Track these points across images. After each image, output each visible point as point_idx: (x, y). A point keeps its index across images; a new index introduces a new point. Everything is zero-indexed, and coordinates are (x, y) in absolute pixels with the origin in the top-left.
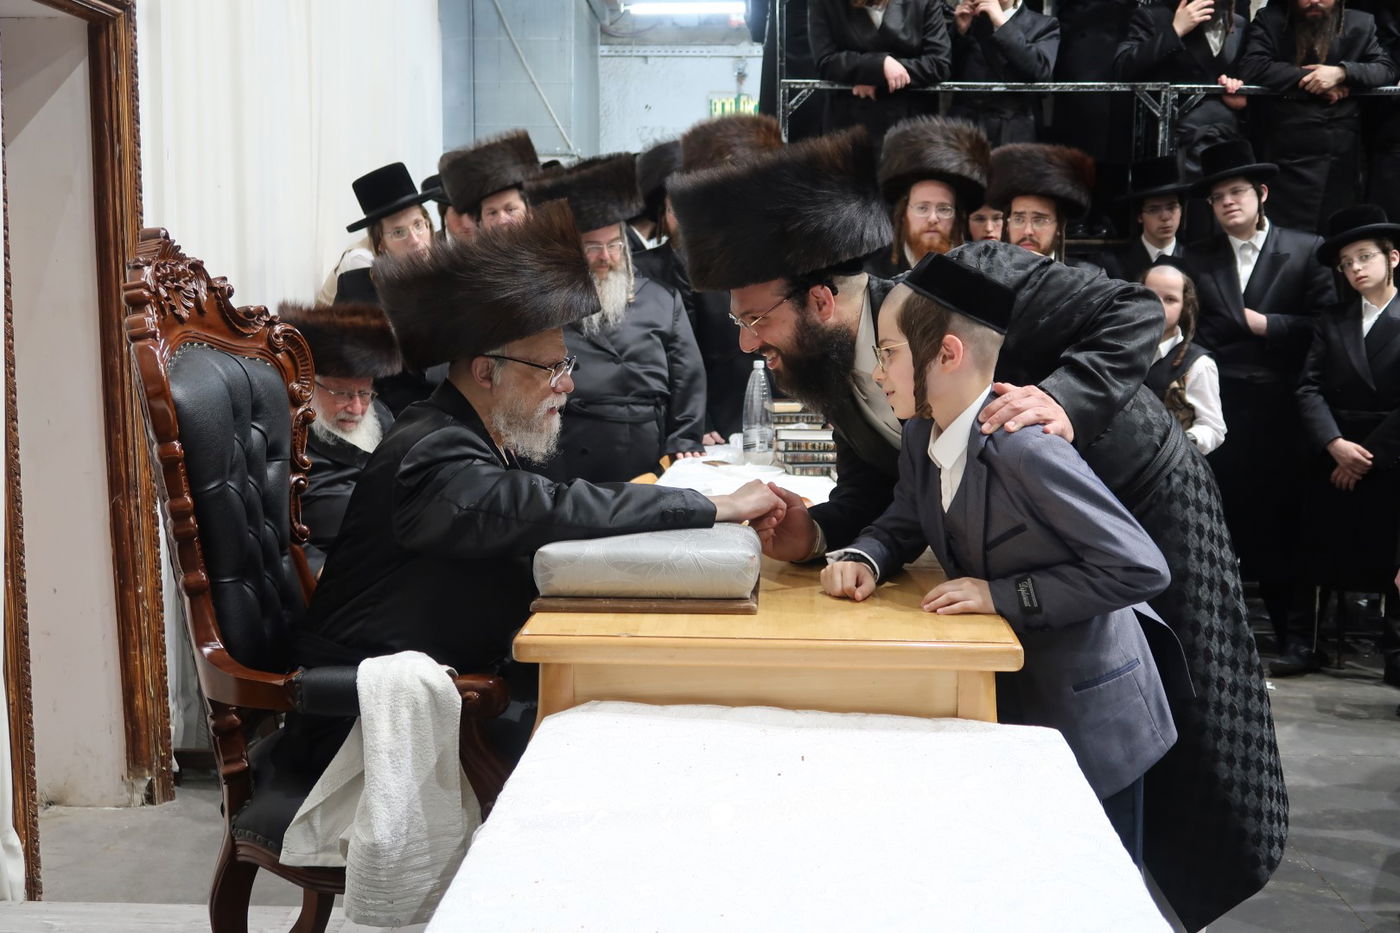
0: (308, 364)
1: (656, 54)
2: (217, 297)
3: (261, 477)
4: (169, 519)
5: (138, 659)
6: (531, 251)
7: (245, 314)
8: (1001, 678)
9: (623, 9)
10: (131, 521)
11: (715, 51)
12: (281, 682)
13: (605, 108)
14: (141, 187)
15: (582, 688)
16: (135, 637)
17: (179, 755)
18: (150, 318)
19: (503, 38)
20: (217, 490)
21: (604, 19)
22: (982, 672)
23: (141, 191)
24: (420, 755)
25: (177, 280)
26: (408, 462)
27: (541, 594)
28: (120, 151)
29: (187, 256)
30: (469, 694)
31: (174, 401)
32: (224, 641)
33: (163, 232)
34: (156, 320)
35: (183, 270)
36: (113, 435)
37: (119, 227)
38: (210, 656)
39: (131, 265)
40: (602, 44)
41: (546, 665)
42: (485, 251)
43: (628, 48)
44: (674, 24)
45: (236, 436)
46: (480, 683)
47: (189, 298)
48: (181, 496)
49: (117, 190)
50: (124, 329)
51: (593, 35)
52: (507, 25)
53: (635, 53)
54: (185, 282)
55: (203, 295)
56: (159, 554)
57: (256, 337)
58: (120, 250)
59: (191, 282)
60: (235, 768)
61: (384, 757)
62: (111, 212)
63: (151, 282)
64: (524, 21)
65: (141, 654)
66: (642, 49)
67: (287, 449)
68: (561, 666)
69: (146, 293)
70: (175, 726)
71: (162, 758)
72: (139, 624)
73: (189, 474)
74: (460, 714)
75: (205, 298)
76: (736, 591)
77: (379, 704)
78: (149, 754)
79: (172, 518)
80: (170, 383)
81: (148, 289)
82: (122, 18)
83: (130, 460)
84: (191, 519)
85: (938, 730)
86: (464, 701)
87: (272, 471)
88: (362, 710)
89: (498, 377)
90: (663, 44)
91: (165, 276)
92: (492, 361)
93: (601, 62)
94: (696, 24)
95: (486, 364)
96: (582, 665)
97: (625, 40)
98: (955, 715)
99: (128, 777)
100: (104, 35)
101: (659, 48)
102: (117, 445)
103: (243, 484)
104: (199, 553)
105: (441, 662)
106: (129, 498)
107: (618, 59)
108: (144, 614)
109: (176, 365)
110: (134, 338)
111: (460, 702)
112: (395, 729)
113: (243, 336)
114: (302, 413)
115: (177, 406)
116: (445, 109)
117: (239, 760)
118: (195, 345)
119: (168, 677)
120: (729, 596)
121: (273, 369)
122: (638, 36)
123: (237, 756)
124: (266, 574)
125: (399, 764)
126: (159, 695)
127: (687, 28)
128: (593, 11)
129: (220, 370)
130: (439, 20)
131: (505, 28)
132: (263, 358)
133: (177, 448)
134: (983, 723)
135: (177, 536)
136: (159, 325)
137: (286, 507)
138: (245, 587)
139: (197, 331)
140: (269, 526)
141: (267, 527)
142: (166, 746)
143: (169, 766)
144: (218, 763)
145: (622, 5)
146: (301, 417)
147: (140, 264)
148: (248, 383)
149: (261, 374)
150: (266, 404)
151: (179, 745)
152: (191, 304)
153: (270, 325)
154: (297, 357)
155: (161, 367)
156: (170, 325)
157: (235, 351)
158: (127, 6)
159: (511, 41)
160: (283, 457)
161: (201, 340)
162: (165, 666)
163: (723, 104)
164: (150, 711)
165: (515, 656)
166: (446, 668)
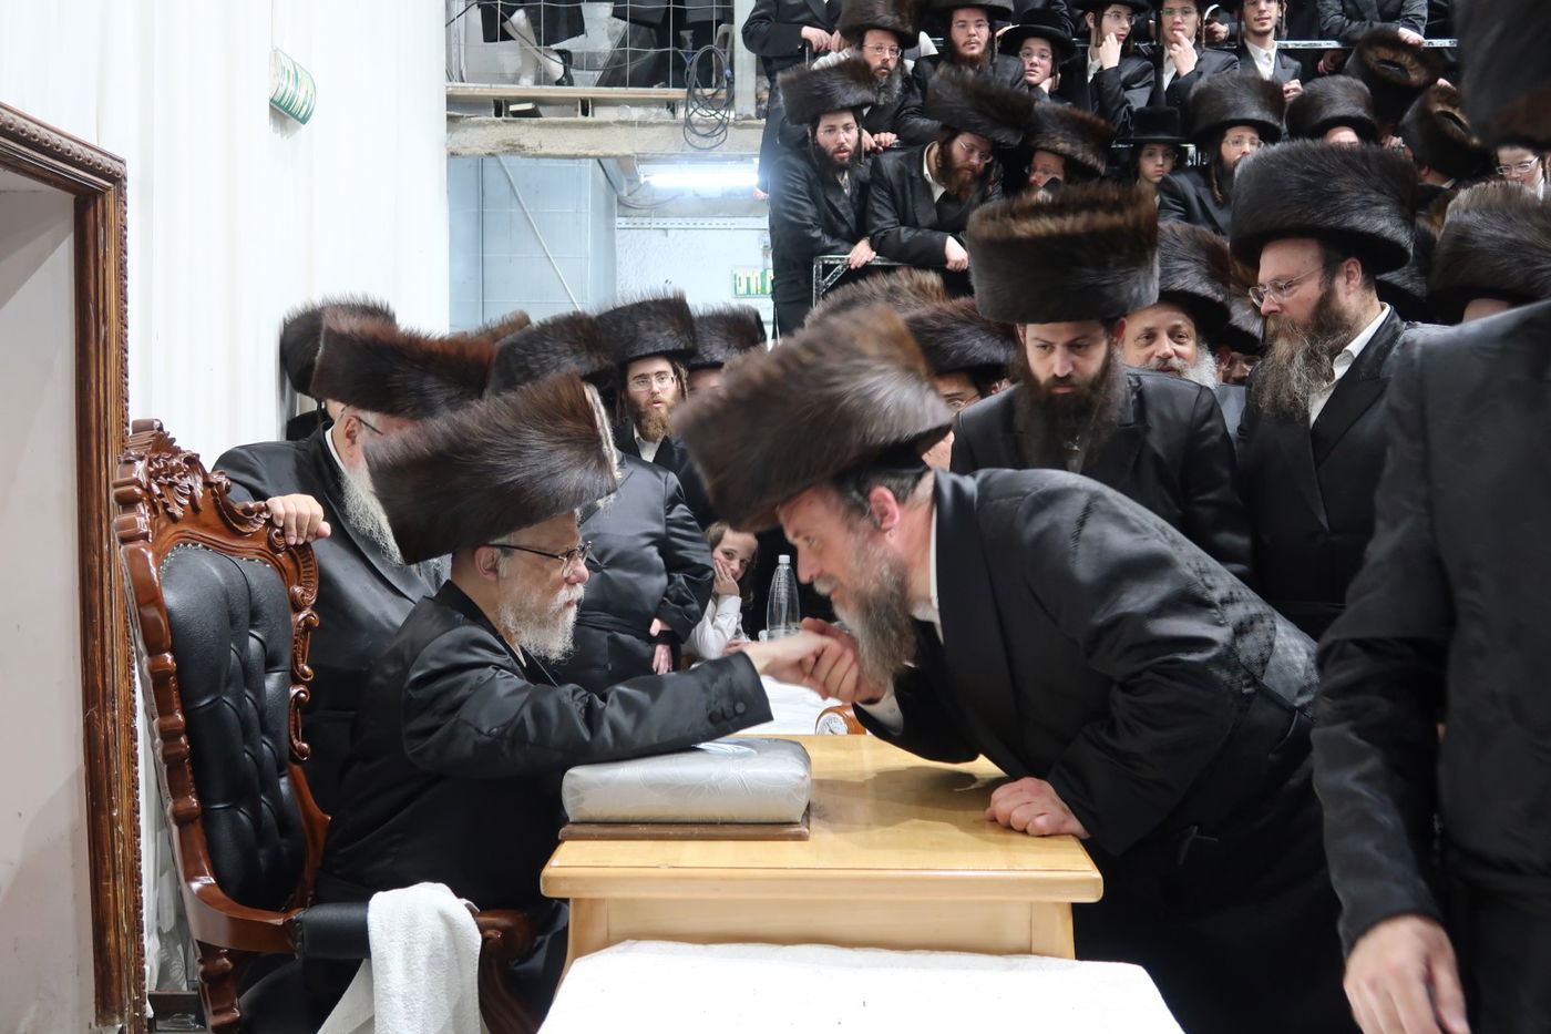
0: (311, 566)
1: (676, 226)
2: (213, 493)
3: (259, 690)
4: (158, 740)
5: (111, 890)
6: (538, 429)
7: (243, 511)
9: (643, 180)
10: (106, 735)
11: (739, 223)
12: (279, 921)
13: (623, 282)
14: (127, 370)
15: (617, 926)
16: (108, 865)
17: (153, 998)
18: (142, 518)
19: (516, 210)
20: (209, 707)
21: (621, 189)
22: (1057, 904)
23: (126, 375)
24: (436, 997)
25: (171, 475)
26: (418, 669)
27: (571, 820)
28: (105, 333)
29: (182, 449)
30: (490, 933)
31: (167, 610)
32: (216, 875)
33: (157, 424)
34: (148, 520)
35: (178, 464)
36: (90, 641)
37: (102, 414)
38: (200, 892)
39: (122, 460)
40: (619, 216)
41: (577, 901)
42: (489, 432)
43: (647, 220)
44: (696, 195)
45: (232, 646)
46: (502, 921)
47: (183, 495)
48: (171, 713)
49: (102, 375)
50: (113, 530)
51: (609, 207)
52: (519, 195)
53: (654, 226)
54: (180, 477)
55: (199, 490)
56: (137, 773)
57: (255, 536)
58: (103, 440)
59: (185, 477)
60: (225, 1018)
61: (398, 1003)
62: (94, 398)
63: (143, 478)
64: (537, 192)
65: (115, 885)
66: (664, 220)
67: (287, 659)
68: (593, 901)
69: (138, 491)
70: (151, 966)
71: (135, 1002)
72: (113, 852)
73: (181, 689)
74: (478, 953)
75: (201, 494)
76: (785, 815)
77: (392, 941)
78: (121, 998)
79: (162, 738)
80: (163, 589)
81: (140, 486)
82: (111, 193)
83: (107, 668)
84: (183, 740)
85: (1010, 968)
86: (485, 941)
87: (272, 683)
88: (372, 949)
89: (504, 566)
90: (684, 217)
91: (158, 471)
92: (498, 551)
93: (618, 234)
94: (719, 195)
95: (490, 556)
96: (617, 900)
97: (644, 212)
98: (1027, 951)
99: (97, 1025)
100: (92, 209)
101: (680, 220)
102: (94, 652)
103: (240, 700)
104: (190, 777)
106: (105, 712)
107: (636, 231)
108: (118, 841)
109: (169, 568)
110: (124, 540)
111: (480, 944)
112: (409, 971)
113: (240, 535)
114: (304, 618)
115: (169, 614)
116: (452, 283)
117: (230, 1010)
118: (189, 545)
119: (144, 911)
120: (778, 821)
121: (273, 571)
122: (658, 208)
123: (227, 1005)
124: (263, 797)
125: (414, 1008)
126: (133, 931)
127: (710, 199)
128: (610, 182)
129: (216, 573)
130: (448, 192)
131: (517, 198)
132: (262, 558)
133: (169, 661)
134: (1061, 960)
135: (166, 758)
136: (151, 526)
137: (285, 723)
138: (240, 814)
139: (192, 531)
140: (266, 744)
141: (264, 745)
142: (140, 989)
143: (143, 1012)
144: (206, 1013)
145: (642, 175)
146: (303, 624)
147: (131, 458)
148: (246, 588)
149: (260, 575)
150: (266, 610)
151: (154, 988)
152: (185, 501)
153: (270, 523)
154: (298, 557)
155: (154, 570)
156: (163, 525)
157: (231, 551)
158: (117, 179)
159: (525, 213)
160: (282, 668)
161: (195, 540)
162: (141, 898)
163: (748, 279)
164: (123, 949)
165: (542, 891)
166: (465, 901)
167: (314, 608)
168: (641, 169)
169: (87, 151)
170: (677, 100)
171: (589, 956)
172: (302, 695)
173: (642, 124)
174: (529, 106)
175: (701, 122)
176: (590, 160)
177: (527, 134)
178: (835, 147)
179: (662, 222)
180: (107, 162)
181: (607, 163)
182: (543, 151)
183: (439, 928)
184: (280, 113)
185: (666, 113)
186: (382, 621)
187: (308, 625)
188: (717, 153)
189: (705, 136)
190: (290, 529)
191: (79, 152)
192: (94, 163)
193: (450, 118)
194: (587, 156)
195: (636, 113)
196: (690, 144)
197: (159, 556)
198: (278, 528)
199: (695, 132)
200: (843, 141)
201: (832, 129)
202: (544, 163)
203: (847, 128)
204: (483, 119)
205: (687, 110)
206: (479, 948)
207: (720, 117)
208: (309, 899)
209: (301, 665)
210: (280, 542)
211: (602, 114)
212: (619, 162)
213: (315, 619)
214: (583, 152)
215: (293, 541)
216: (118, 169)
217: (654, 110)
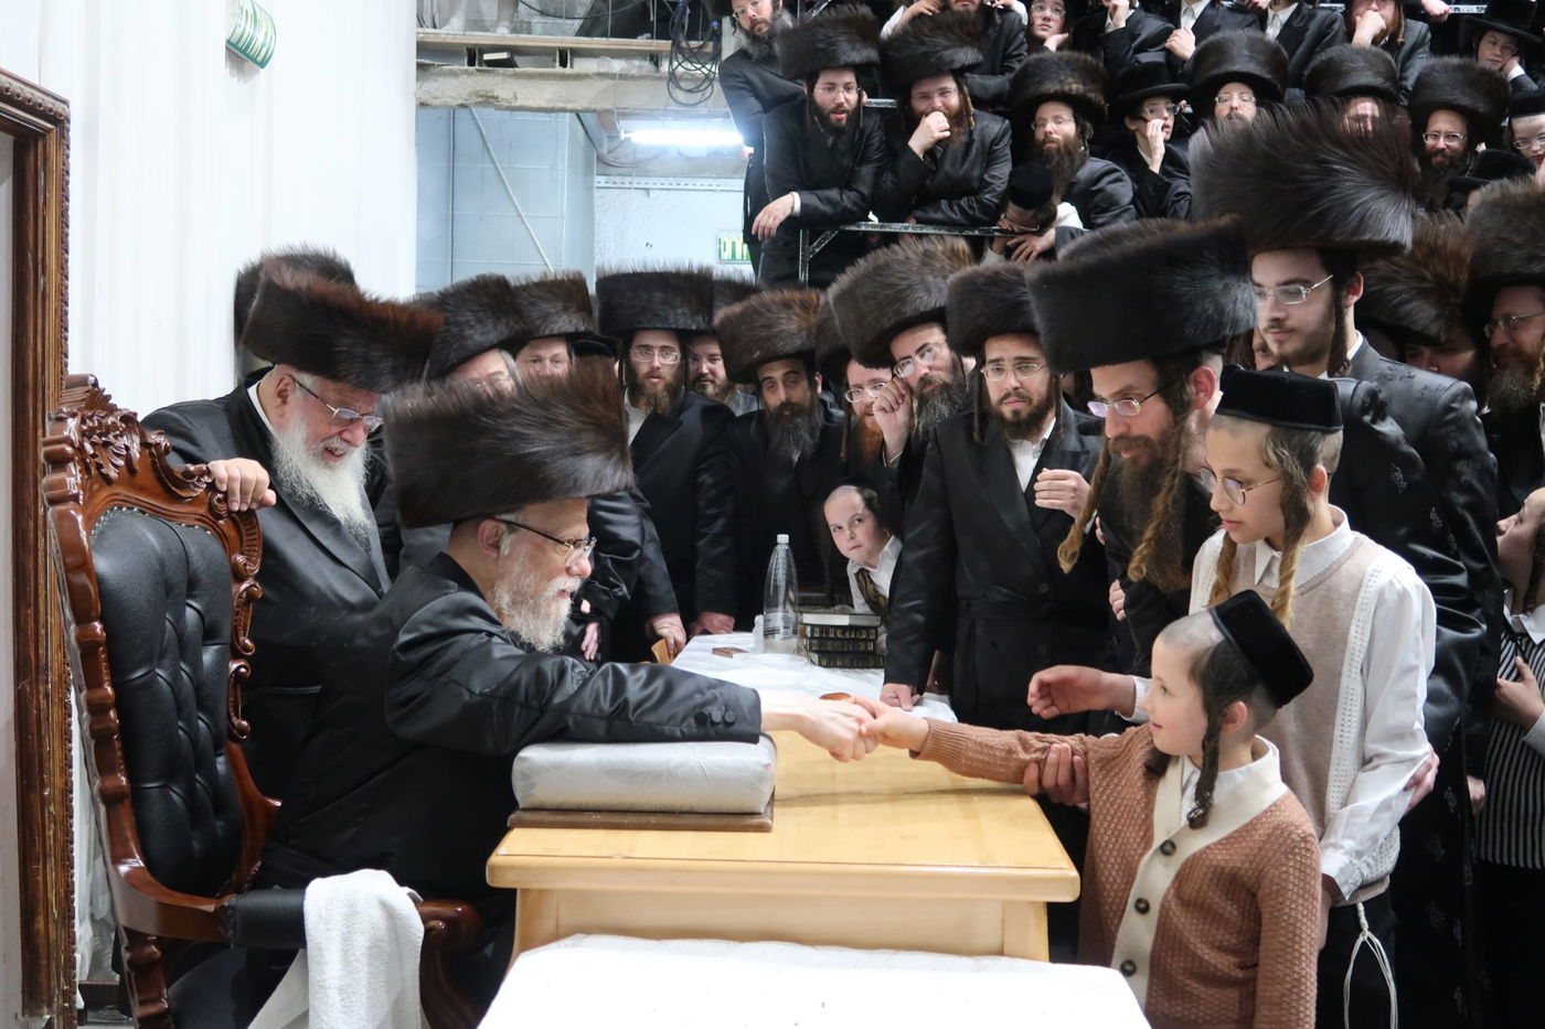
0: (254, 534)
1: (659, 186)
2: (151, 454)
3: (196, 663)
4: (85, 714)
5: (41, 873)
7: (183, 474)
8: (1054, 910)
9: (623, 136)
10: (39, 710)
11: (725, 185)
12: (210, 907)
13: (600, 245)
15: (568, 918)
16: (39, 848)
17: (84, 989)
18: (73, 478)
19: (488, 165)
20: (143, 680)
21: (601, 146)
22: (1032, 903)
23: (66, 330)
24: (375, 990)
25: (106, 434)
26: (407, 631)
27: (521, 806)
28: (45, 284)
29: (119, 406)
30: (432, 923)
31: (97, 575)
32: (145, 857)
33: (92, 379)
34: (79, 481)
35: (113, 423)
36: (23, 610)
37: (40, 370)
38: (128, 875)
39: (53, 416)
40: (598, 174)
41: (525, 891)
43: (628, 179)
44: (680, 154)
45: (168, 616)
46: (447, 910)
47: (118, 455)
48: (100, 685)
49: (39, 328)
50: (41, 490)
51: (588, 164)
52: (492, 151)
53: (635, 185)
54: (116, 437)
55: (136, 452)
56: (70, 750)
57: (195, 501)
58: (40, 397)
59: (121, 436)
60: (152, 1009)
61: (334, 996)
62: (31, 353)
63: (75, 437)
64: (511, 147)
65: (45, 868)
66: (647, 180)
67: (227, 633)
68: (542, 892)
69: (69, 449)
70: (81, 954)
71: (64, 993)
72: (44, 833)
73: (111, 660)
74: (420, 945)
75: (138, 455)
76: (748, 805)
77: (329, 930)
78: (50, 987)
79: (89, 710)
80: (93, 553)
81: (72, 445)
82: (53, 133)
83: (40, 640)
84: (112, 714)
86: (428, 932)
87: (208, 656)
88: (308, 938)
89: (507, 543)
90: (667, 177)
91: (92, 430)
92: (504, 527)
93: (597, 193)
94: (704, 154)
95: (494, 530)
96: (568, 892)
97: (625, 170)
98: (998, 952)
99: (23, 1015)
100: (32, 152)
101: (663, 180)
102: (26, 622)
103: (175, 674)
104: (119, 753)
105: (401, 883)
106: (37, 685)
107: (616, 191)
108: (50, 822)
109: (101, 532)
110: (53, 502)
111: (422, 935)
112: (347, 963)
113: (179, 500)
114: (246, 589)
115: (99, 581)
116: (420, 241)
117: (157, 1000)
118: (124, 509)
119: (76, 896)
120: (739, 811)
121: (213, 538)
122: (639, 167)
123: (154, 995)
124: (197, 777)
125: (351, 1002)
126: (64, 918)
127: (695, 158)
128: (590, 138)
129: (152, 538)
130: (416, 144)
131: (490, 155)
132: (202, 524)
133: (98, 630)
134: (1032, 962)
135: (94, 733)
136: (83, 487)
137: (222, 697)
138: (171, 793)
139: (128, 494)
140: (203, 721)
141: (200, 722)
142: (70, 978)
143: (73, 1002)
144: (131, 1002)
145: (622, 132)
146: (245, 595)
147: (63, 415)
148: (183, 557)
149: (200, 544)
150: (205, 579)
151: (85, 978)
152: (121, 462)
153: (212, 487)
154: (241, 525)
155: (83, 534)
156: (96, 486)
157: (170, 517)
158: (60, 121)
159: (497, 168)
160: (221, 641)
161: (130, 504)
162: (73, 883)
163: (734, 244)
164: (53, 936)
165: (488, 881)
166: (407, 890)
167: (257, 578)
168: (622, 124)
169: (27, 89)
170: (661, 52)
171: (534, 950)
172: (243, 670)
173: (623, 77)
174: (504, 55)
175: (686, 76)
176: (568, 114)
177: (501, 85)
178: (833, 106)
179: (643, 182)
180: (49, 103)
181: (587, 118)
182: (518, 103)
183: (378, 916)
184: (236, 54)
185: (647, 65)
186: (330, 594)
187: (250, 597)
188: (702, 109)
189: (690, 91)
190: (234, 494)
191: (19, 91)
192: (35, 104)
193: (420, 66)
194: (564, 110)
195: (617, 66)
196: (674, 99)
197: (90, 521)
198: (221, 492)
199: (680, 88)
200: (843, 100)
201: (832, 87)
202: (519, 116)
203: (847, 88)
204: (455, 67)
205: (671, 63)
206: (421, 940)
207: (706, 72)
208: (246, 886)
209: (242, 638)
210: (222, 507)
211: (582, 66)
212: (599, 117)
213: (258, 590)
214: (563, 105)
215: (236, 507)
216: (60, 111)
217: (637, 63)
